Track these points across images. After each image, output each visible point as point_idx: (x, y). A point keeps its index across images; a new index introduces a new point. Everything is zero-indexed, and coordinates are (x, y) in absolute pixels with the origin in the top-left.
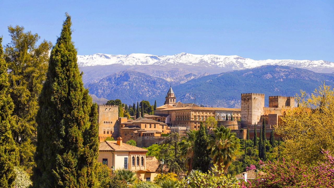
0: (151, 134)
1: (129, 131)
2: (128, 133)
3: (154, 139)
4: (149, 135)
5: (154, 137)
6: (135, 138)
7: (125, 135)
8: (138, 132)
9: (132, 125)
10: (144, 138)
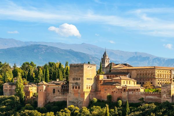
0: (136, 90)
1: (109, 87)
2: (109, 89)
3: (140, 94)
4: (134, 91)
5: (140, 93)
6: (118, 93)
7: (105, 90)
8: (123, 88)
9: (111, 81)
10: (129, 93)
